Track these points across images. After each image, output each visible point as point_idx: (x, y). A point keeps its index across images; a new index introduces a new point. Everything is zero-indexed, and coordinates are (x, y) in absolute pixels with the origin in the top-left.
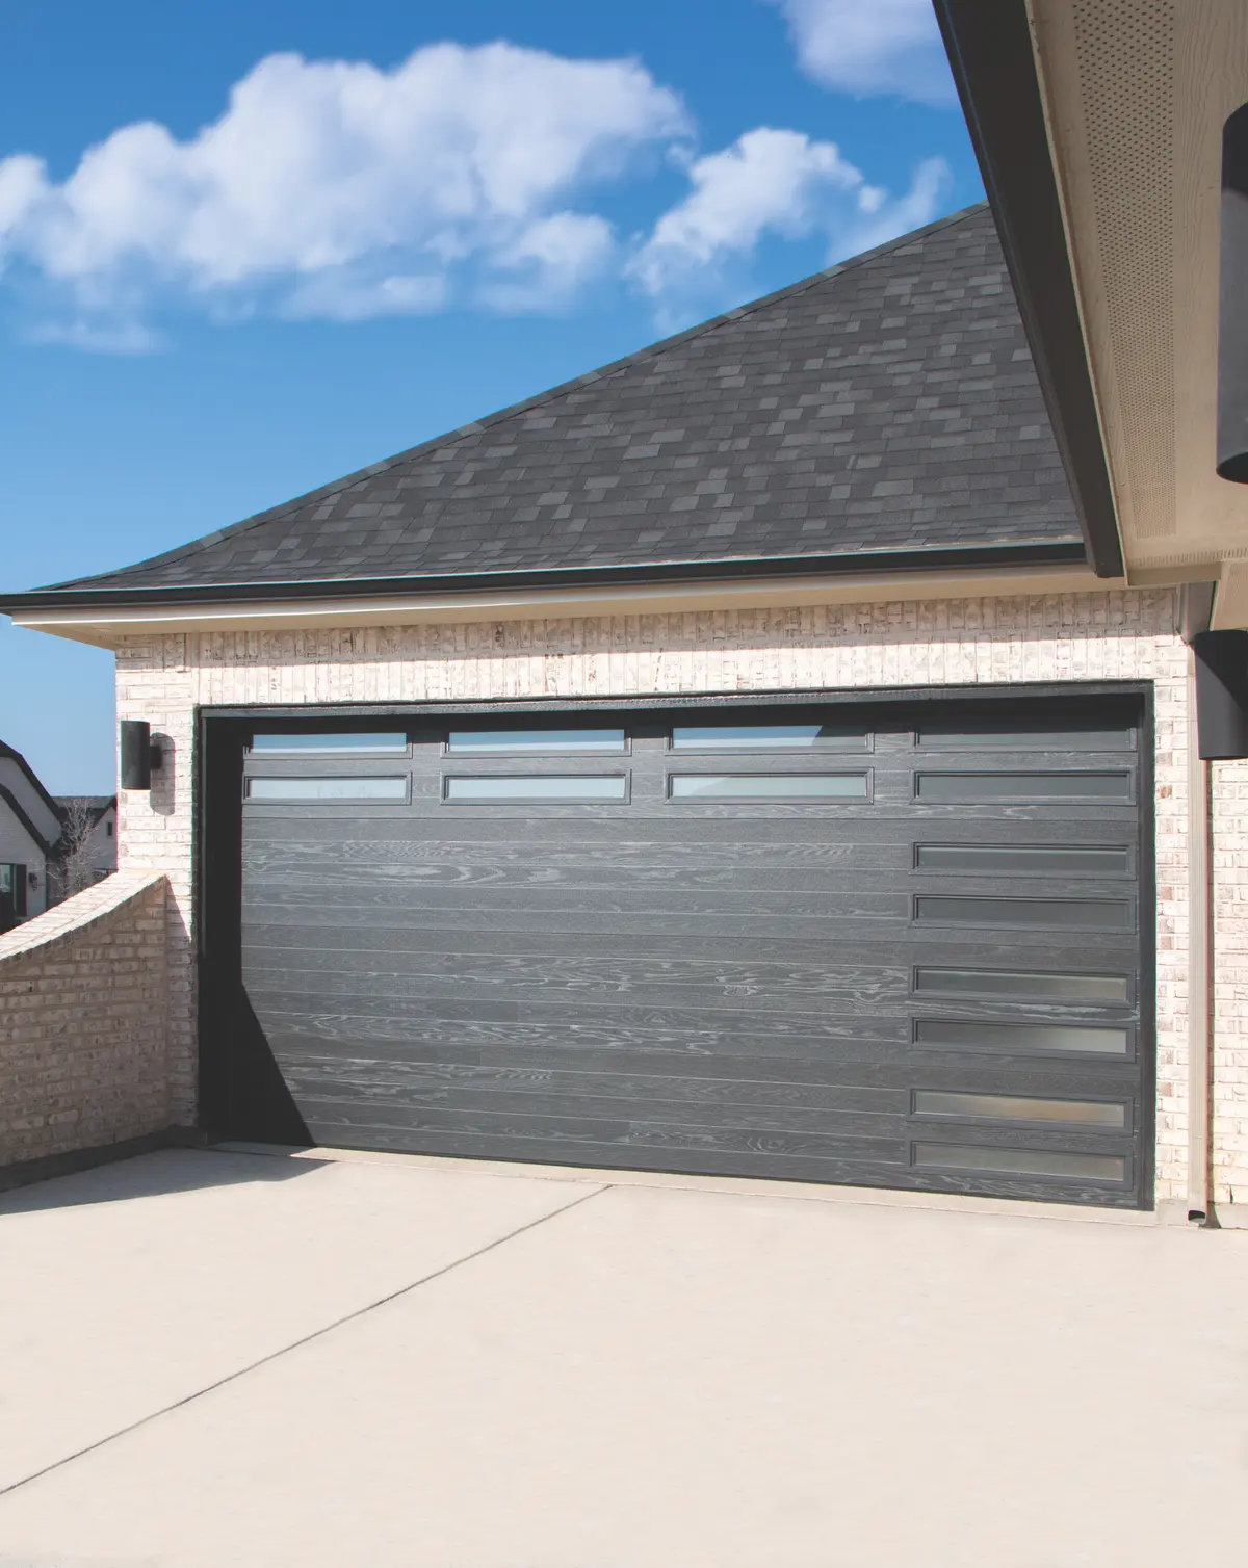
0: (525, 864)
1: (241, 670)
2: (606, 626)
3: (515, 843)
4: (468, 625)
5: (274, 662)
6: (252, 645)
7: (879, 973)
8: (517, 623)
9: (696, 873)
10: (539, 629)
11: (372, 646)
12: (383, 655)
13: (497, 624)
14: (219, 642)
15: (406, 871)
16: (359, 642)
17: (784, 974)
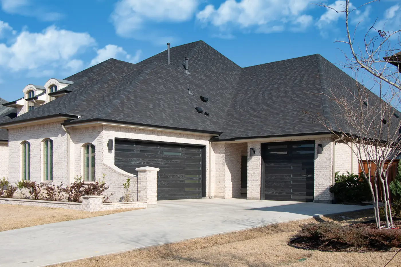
0: (149, 162)
1: (121, 133)
2: (163, 133)
3: (148, 159)
4: (149, 130)
5: (126, 132)
6: (123, 129)
7: (182, 175)
8: (154, 131)
9: (167, 164)
10: (157, 132)
11: (138, 132)
12: (139, 133)
13: (152, 131)
14: (118, 128)
15: (135, 163)
16: (137, 131)
17: (174, 175)
